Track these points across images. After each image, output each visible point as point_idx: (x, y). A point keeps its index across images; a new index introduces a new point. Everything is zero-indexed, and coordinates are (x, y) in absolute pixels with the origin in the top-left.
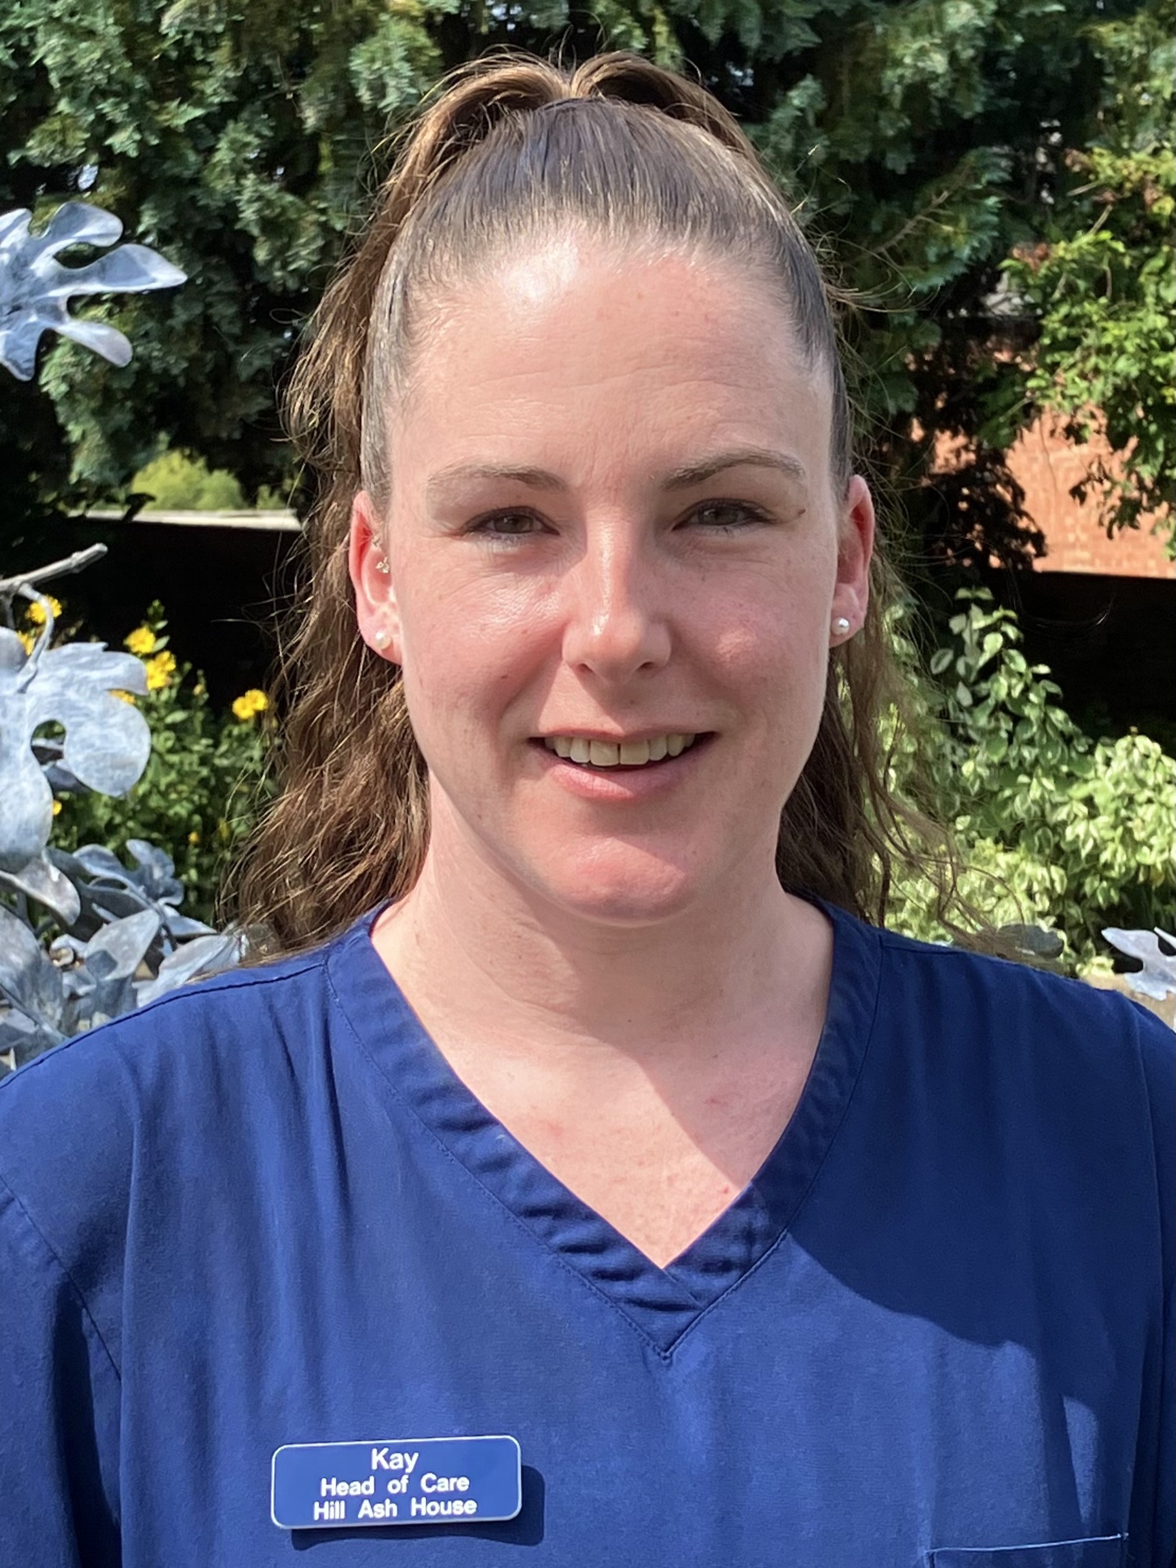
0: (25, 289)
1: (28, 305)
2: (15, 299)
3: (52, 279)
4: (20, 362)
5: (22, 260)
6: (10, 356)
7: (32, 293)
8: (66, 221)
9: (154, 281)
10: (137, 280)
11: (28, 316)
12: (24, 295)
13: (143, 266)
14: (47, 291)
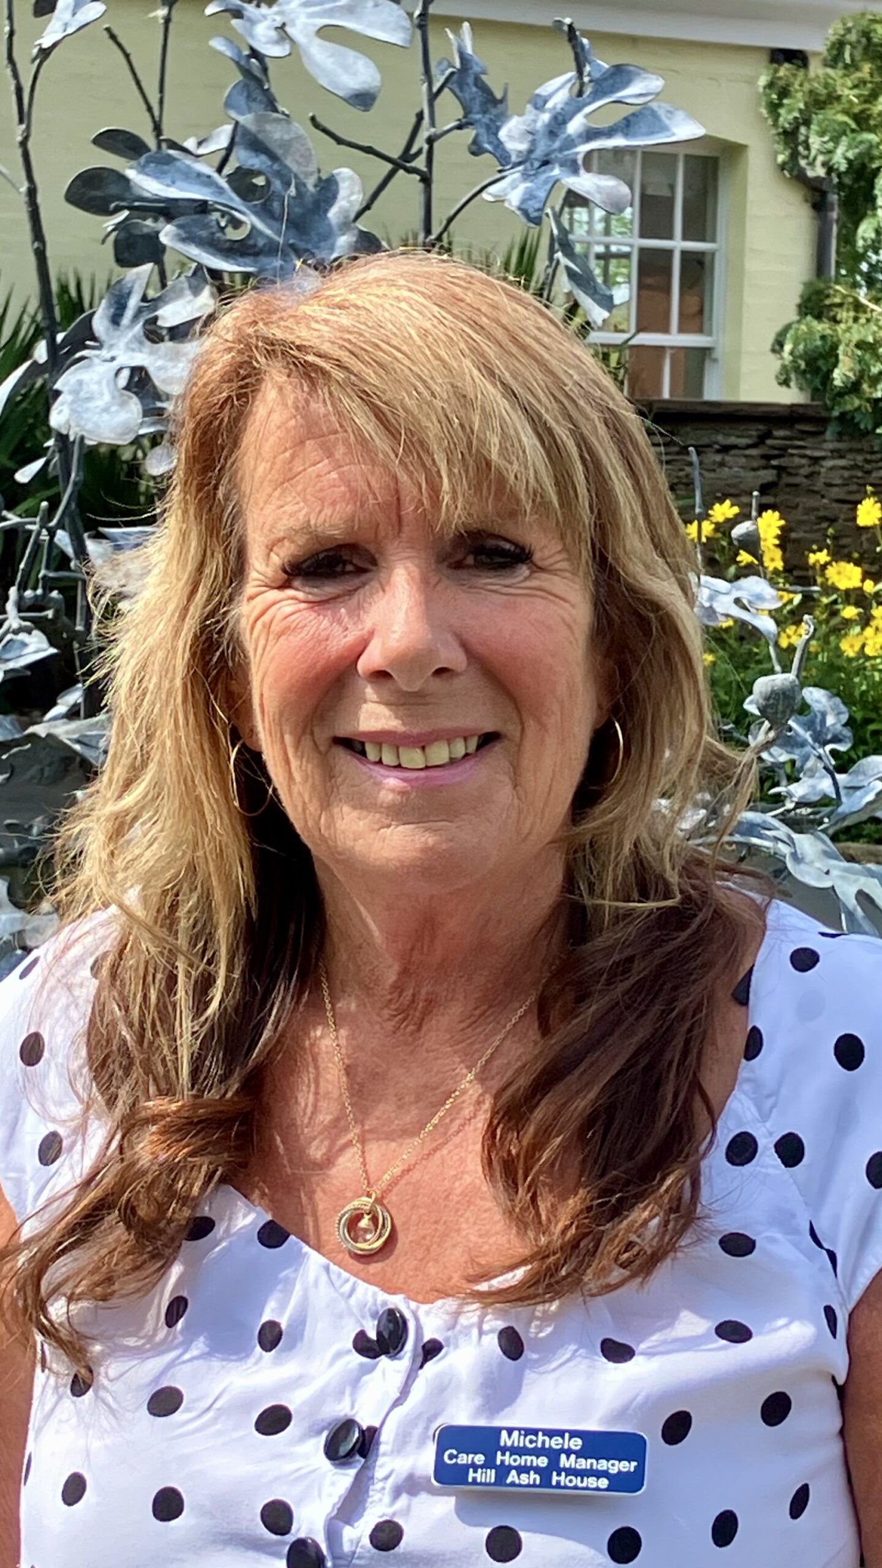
0: (557, 144)
1: (556, 160)
2: (547, 155)
3: (580, 136)
4: (531, 210)
5: (560, 118)
6: (524, 206)
7: (561, 150)
8: (611, 81)
9: (674, 134)
10: (660, 135)
11: (552, 170)
12: (554, 150)
13: (667, 122)
14: (575, 146)
